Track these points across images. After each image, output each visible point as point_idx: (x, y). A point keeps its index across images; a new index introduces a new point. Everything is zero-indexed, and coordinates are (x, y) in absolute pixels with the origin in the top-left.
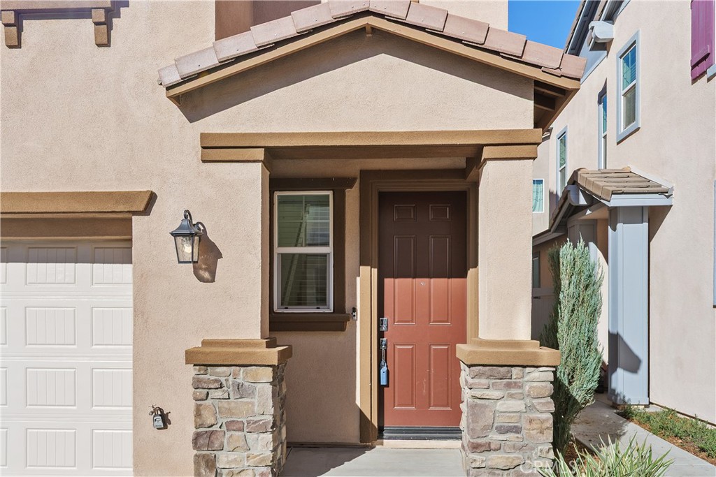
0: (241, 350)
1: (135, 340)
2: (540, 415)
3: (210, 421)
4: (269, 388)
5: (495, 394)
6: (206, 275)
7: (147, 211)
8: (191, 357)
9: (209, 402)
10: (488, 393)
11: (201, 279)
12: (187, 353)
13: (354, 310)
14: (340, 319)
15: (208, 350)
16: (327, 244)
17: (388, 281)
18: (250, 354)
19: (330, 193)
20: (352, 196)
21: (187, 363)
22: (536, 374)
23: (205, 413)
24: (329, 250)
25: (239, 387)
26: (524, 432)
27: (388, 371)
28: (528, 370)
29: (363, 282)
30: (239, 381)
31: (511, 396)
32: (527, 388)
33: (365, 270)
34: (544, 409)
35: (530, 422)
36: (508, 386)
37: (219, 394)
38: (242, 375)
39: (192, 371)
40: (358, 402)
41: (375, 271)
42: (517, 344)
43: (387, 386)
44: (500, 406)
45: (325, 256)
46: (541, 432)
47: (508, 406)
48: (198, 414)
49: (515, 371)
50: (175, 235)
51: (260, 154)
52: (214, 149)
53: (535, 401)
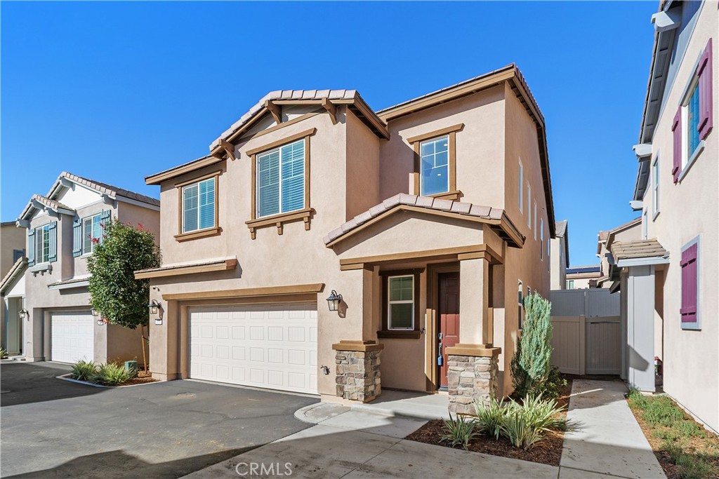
0: (352, 345)
1: (318, 340)
2: (482, 380)
3: (342, 372)
4: (363, 360)
5: (460, 368)
6: (343, 315)
7: (322, 290)
8: (334, 347)
9: (341, 365)
10: (456, 368)
11: (341, 317)
12: (333, 345)
13: (424, 329)
14: (417, 334)
15: (343, 344)
16: (411, 299)
17: (443, 316)
18: (356, 347)
19: (413, 276)
20: (423, 276)
21: (333, 349)
22: (481, 360)
23: (340, 369)
24: (412, 302)
25: (352, 359)
26: (474, 387)
27: (442, 359)
28: (477, 358)
29: (428, 316)
30: (352, 357)
31: (468, 370)
32: (476, 367)
33: (429, 311)
34: (485, 377)
35: (478, 383)
36: (467, 365)
37: (344, 362)
38: (353, 355)
39: (335, 353)
40: (425, 372)
41: (434, 311)
42: (474, 346)
43: (442, 365)
44: (463, 374)
45: (411, 304)
46: (484, 388)
47: (468, 375)
48: (337, 369)
49: (470, 358)
50: (328, 300)
51: (362, 266)
52: (345, 265)
53: (480, 373)
